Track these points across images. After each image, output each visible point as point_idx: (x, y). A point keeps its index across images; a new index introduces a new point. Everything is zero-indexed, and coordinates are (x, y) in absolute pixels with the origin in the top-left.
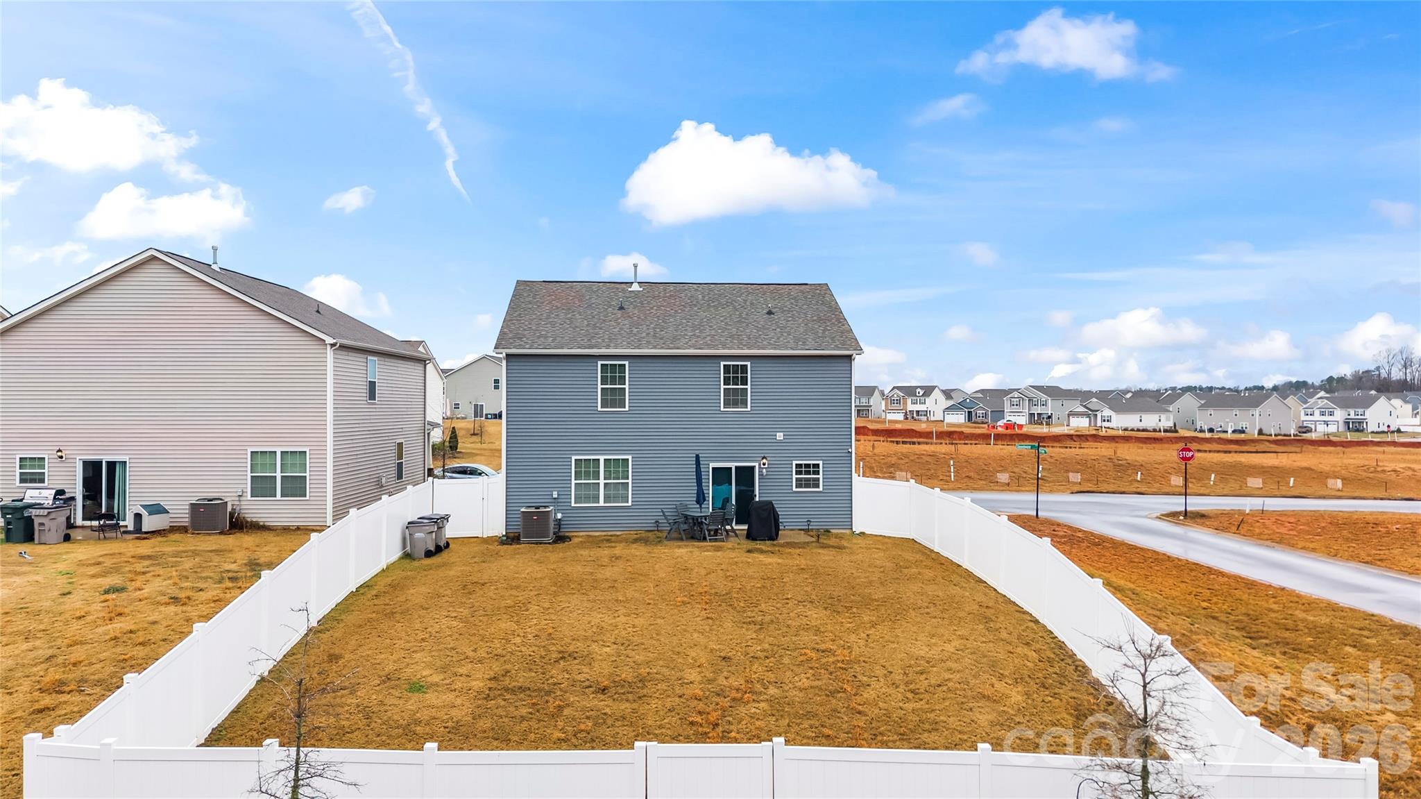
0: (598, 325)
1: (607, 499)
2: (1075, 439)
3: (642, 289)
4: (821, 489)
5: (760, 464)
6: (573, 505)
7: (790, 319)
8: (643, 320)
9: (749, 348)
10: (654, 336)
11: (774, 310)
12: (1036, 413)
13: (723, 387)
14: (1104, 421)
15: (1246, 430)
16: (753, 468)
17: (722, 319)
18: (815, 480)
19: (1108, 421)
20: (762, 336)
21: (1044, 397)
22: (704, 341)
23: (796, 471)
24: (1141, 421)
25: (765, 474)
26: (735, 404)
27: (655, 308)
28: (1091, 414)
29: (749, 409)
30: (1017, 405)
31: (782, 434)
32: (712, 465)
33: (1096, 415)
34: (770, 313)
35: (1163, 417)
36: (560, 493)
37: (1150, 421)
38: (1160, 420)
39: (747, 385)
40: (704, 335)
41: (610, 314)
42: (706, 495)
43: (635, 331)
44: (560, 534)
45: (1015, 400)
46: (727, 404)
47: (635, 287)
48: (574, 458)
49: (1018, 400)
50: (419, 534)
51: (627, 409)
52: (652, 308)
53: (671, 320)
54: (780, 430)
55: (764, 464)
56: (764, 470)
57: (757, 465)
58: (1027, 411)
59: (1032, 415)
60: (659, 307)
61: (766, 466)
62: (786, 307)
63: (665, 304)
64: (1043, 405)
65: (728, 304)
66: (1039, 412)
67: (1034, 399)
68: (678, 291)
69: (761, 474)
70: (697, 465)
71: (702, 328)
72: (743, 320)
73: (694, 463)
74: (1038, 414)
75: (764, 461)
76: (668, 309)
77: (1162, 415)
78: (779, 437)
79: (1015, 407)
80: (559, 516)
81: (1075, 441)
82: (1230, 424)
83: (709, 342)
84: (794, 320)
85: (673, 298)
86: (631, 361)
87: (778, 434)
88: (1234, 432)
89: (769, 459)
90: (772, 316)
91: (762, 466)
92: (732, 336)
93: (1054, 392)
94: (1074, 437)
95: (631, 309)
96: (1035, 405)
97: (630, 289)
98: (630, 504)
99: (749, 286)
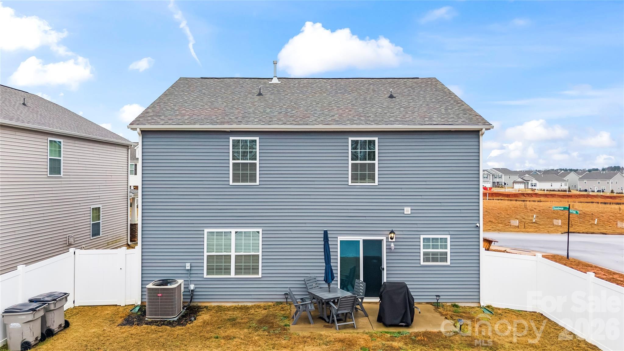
0: (236, 106)
1: (238, 270)
2: (526, 196)
3: (280, 82)
4: (449, 263)
5: (387, 238)
6: (205, 276)
7: (411, 101)
8: (277, 103)
9: (377, 124)
10: (286, 114)
11: (394, 95)
12: (496, 182)
13: (350, 162)
14: (532, 186)
15: (604, 190)
16: (380, 241)
17: (348, 101)
18: (442, 254)
19: (534, 186)
20: (388, 114)
21: (500, 174)
22: (333, 118)
23: (424, 245)
24: (552, 186)
25: (393, 248)
26: (363, 178)
27: (289, 94)
28: (525, 182)
29: (376, 183)
30: (486, 178)
31: (410, 208)
32: (341, 238)
33: (528, 183)
34: (391, 97)
35: (563, 184)
36: (193, 265)
37: (557, 186)
38: (561, 186)
39: (375, 160)
40: (332, 114)
41: (249, 99)
42: (334, 272)
43: (268, 110)
44: (192, 304)
45: (485, 175)
46: (355, 178)
47: (275, 81)
48: (206, 231)
49: (487, 175)
50: (14, 324)
51: (258, 183)
52: (287, 94)
53: (302, 102)
54: (407, 204)
55: (392, 238)
56: (392, 245)
57: (384, 238)
58: (492, 181)
59: (494, 183)
60: (293, 94)
61: (394, 240)
62: (405, 92)
63: (298, 91)
64: (500, 178)
65: (353, 91)
66: (498, 181)
67: (495, 175)
68: (311, 83)
69: (389, 249)
70: (325, 242)
71: (330, 108)
72: (368, 102)
73: (323, 239)
74: (497, 182)
75: (392, 235)
76: (300, 95)
77: (562, 183)
78: (407, 211)
79: (485, 178)
80: (192, 287)
81: (526, 197)
82: (596, 187)
83: (337, 119)
84: (414, 101)
85: (306, 88)
86: (262, 137)
87: (405, 208)
88: (598, 191)
89: (396, 233)
90: (394, 99)
91: (390, 240)
92: (359, 114)
93: (505, 171)
94: (525, 195)
95: (267, 96)
96: (496, 178)
97: (270, 83)
98: (260, 276)
99: (370, 79)
